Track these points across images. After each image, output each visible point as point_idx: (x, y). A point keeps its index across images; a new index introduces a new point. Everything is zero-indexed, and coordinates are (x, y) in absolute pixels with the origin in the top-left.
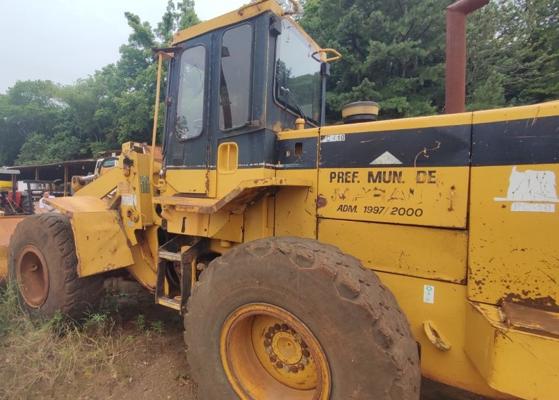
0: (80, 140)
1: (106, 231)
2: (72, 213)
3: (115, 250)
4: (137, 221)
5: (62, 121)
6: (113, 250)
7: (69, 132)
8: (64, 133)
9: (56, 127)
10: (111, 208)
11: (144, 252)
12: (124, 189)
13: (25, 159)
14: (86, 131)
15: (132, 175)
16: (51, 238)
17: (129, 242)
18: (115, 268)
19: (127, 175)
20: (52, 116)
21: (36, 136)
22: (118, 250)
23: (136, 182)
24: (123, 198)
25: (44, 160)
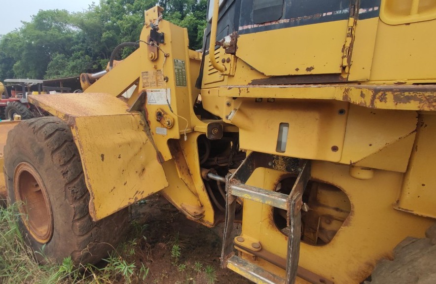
0: (92, 58)
1: (129, 144)
2: (74, 118)
3: (144, 170)
4: (171, 126)
5: (77, 43)
6: (140, 171)
7: (83, 52)
8: (80, 53)
9: (73, 48)
10: (133, 110)
11: (180, 168)
12: (149, 81)
13: (51, 74)
14: (96, 51)
15: (162, 58)
16: (47, 155)
17: (160, 156)
18: (145, 195)
19: (155, 60)
20: (69, 40)
21: (58, 56)
22: (147, 169)
23: (169, 70)
24: (149, 94)
25: (65, 75)
